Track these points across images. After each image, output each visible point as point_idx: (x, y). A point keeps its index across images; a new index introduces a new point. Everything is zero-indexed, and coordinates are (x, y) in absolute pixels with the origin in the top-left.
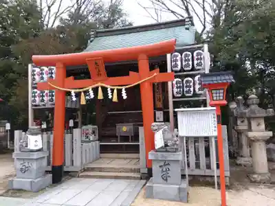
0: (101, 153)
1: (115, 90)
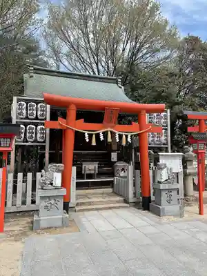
1: (124, 137)
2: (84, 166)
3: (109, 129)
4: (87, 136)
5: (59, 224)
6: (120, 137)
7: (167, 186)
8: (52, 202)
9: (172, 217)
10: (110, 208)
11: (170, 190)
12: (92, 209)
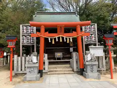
0: (49, 65)
1: (68, 39)
2: (56, 54)
3: (60, 36)
4: (49, 39)
5: (35, 79)
6: (66, 39)
7: (90, 63)
8: (32, 69)
9: (93, 79)
10: (64, 74)
11: (92, 65)
12: (56, 74)
